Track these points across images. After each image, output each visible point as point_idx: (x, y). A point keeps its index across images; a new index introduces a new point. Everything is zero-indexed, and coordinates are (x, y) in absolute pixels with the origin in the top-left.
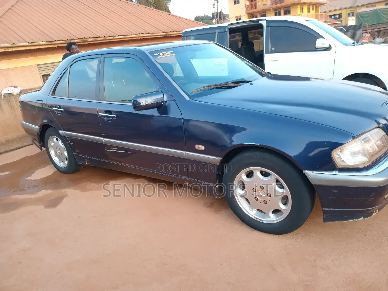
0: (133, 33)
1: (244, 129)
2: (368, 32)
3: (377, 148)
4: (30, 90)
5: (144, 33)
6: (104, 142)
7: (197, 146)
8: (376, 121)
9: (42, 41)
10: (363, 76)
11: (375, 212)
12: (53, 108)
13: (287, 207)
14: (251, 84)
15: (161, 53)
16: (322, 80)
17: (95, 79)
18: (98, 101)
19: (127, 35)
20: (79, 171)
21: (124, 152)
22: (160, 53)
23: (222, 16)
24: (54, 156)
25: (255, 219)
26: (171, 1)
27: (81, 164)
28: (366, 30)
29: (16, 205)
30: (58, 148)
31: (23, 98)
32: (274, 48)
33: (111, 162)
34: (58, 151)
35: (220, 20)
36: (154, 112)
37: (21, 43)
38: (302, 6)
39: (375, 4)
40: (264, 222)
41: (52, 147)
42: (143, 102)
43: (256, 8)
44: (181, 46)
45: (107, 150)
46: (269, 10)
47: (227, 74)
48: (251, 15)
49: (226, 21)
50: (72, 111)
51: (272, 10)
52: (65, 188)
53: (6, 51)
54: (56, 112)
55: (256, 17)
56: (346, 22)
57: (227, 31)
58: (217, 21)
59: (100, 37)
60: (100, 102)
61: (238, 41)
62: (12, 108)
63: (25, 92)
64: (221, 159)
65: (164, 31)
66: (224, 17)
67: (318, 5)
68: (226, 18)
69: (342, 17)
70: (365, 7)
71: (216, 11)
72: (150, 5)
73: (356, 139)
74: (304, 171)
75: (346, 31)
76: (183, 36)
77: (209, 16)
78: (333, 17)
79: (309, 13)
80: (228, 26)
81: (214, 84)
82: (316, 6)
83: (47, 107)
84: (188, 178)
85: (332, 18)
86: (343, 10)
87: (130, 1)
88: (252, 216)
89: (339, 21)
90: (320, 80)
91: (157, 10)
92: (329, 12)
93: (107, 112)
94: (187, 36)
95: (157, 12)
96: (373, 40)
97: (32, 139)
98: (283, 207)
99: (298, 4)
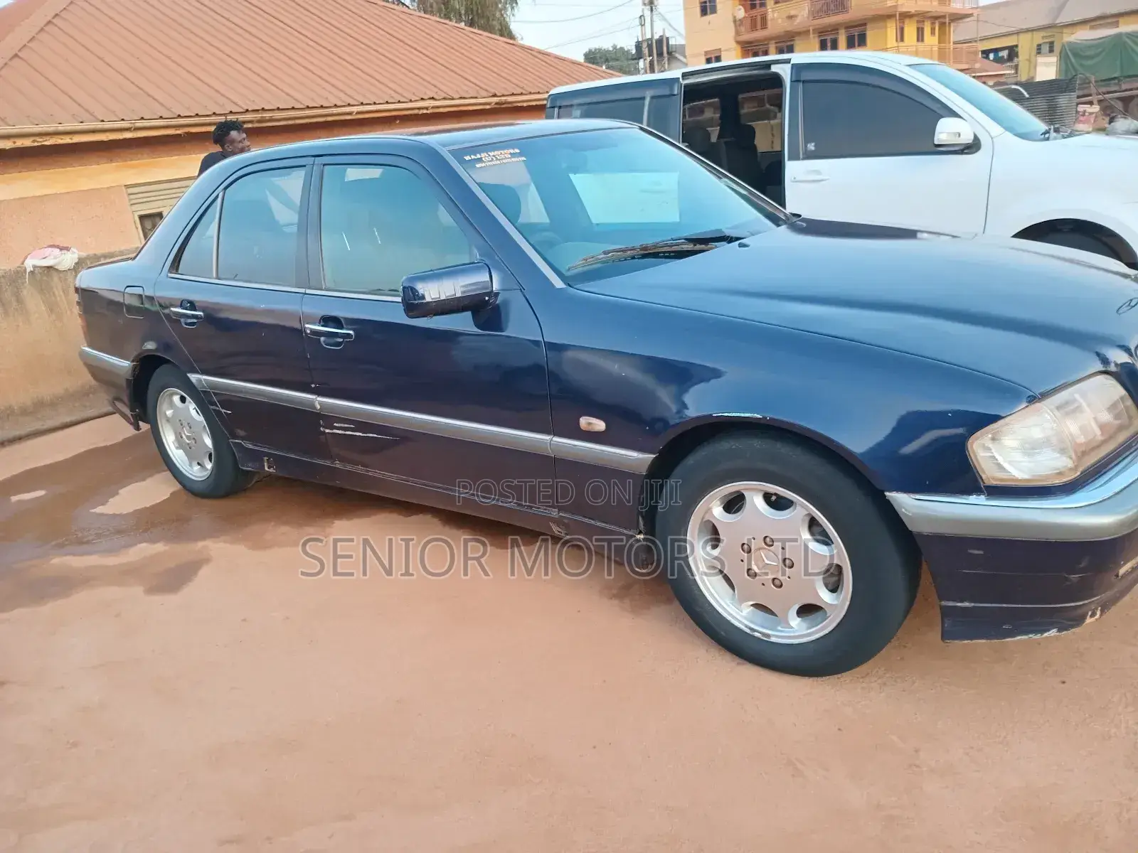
0: (404, 97)
1: (716, 374)
2: (1095, 102)
3: (1098, 432)
4: (105, 256)
5: (436, 97)
6: (319, 407)
7: (584, 422)
8: (1098, 354)
9: (142, 118)
10: (1071, 227)
11: (1092, 616)
12: (173, 309)
13: (837, 598)
14: (741, 245)
15: (485, 154)
16: (954, 237)
17: (295, 229)
18: (302, 290)
19: (387, 102)
20: (245, 490)
21: (375, 435)
22: (483, 155)
23: (665, 49)
24: (173, 447)
25: (748, 631)
26: (517, 3)
27: (250, 471)
28: (1090, 95)
29: (65, 585)
30: (185, 424)
31: (87, 279)
32: (813, 144)
33: (338, 466)
34: (186, 432)
35: (658, 61)
36: (462, 323)
37: (82, 122)
38: (900, 22)
39: (1114, 20)
40: (773, 639)
41: (168, 420)
42: (432, 292)
43: (764, 26)
44: (543, 136)
45: (327, 431)
46: (804, 33)
47: (675, 218)
48: (749, 48)
49: (674, 64)
50: (227, 320)
51: (814, 33)
52: (204, 538)
53: (36, 144)
54: (182, 320)
55: (766, 53)
56: (1029, 71)
57: (676, 92)
58: (651, 63)
59: (308, 107)
60: (308, 291)
61: (711, 122)
62: (52, 308)
63: (92, 263)
64: (652, 459)
65: (493, 91)
66: (671, 53)
67: (947, 19)
68: (677, 55)
69: (1017, 56)
70: (1088, 27)
71: (648, 36)
72: (455, 16)
73: (1038, 405)
74: (887, 494)
75: (1028, 98)
76: (548, 106)
77: (626, 49)
78: (991, 56)
79: (920, 44)
80: (681, 80)
81: (637, 244)
82: (943, 22)
83: (156, 308)
84: (557, 513)
85: (987, 57)
86: (1022, 36)
87: (396, 3)
88: (740, 622)
89: (1011, 67)
90: (948, 237)
91: (476, 31)
92: (980, 40)
93: (326, 320)
94: (560, 107)
95: (475, 38)
96: (1107, 125)
97: (110, 398)
98: (826, 596)
99: (890, 17)
